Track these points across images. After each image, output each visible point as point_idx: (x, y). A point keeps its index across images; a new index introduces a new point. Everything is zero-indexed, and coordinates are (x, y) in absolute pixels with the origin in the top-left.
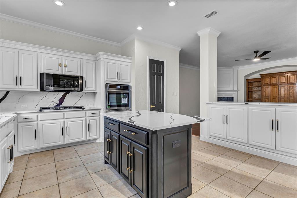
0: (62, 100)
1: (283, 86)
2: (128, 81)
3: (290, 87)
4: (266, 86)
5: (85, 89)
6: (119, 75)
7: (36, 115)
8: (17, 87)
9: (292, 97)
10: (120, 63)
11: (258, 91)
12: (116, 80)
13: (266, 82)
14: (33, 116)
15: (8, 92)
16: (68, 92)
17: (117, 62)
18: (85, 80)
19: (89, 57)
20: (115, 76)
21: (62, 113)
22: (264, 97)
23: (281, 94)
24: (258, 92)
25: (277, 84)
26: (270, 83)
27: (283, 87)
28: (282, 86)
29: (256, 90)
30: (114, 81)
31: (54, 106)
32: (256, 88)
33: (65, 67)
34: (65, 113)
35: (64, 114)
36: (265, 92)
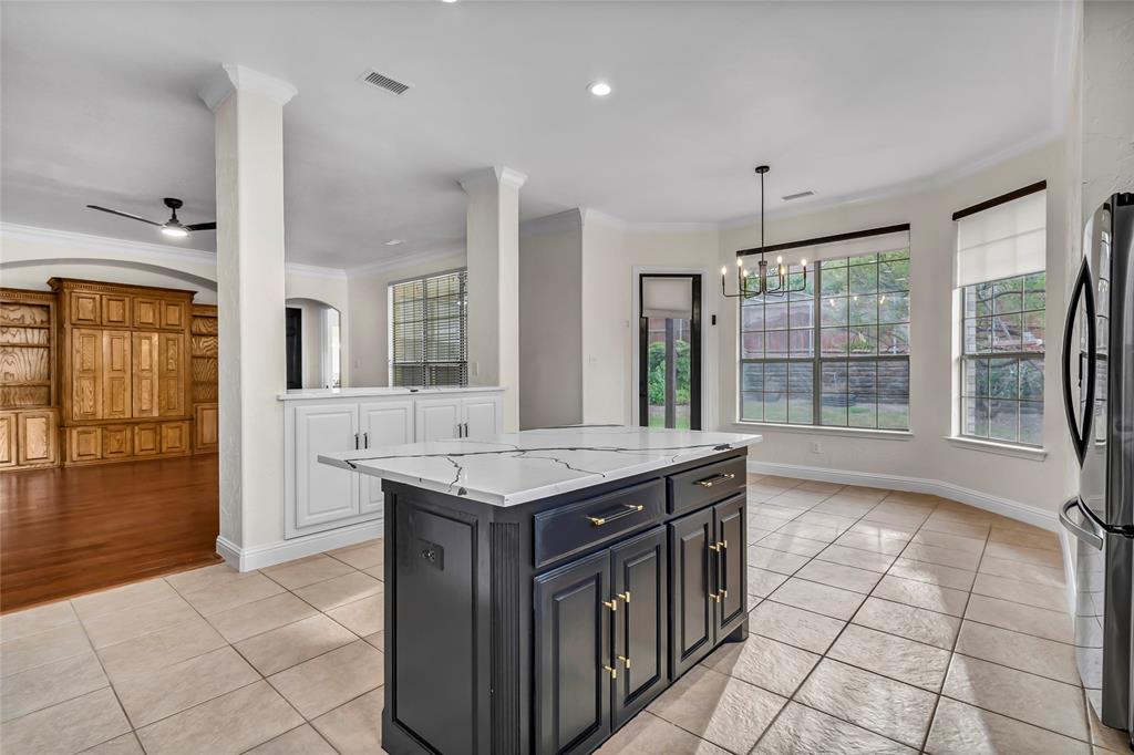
1: (147, 334)
3: (168, 340)
4: (83, 331)
9: (174, 374)
11: (21, 346)
13: (84, 314)
22: (76, 374)
23: (140, 363)
24: (24, 350)
25: (127, 324)
26: (98, 320)
27: (146, 338)
28: (142, 334)
29: (16, 340)
32: (13, 331)
36: (78, 351)
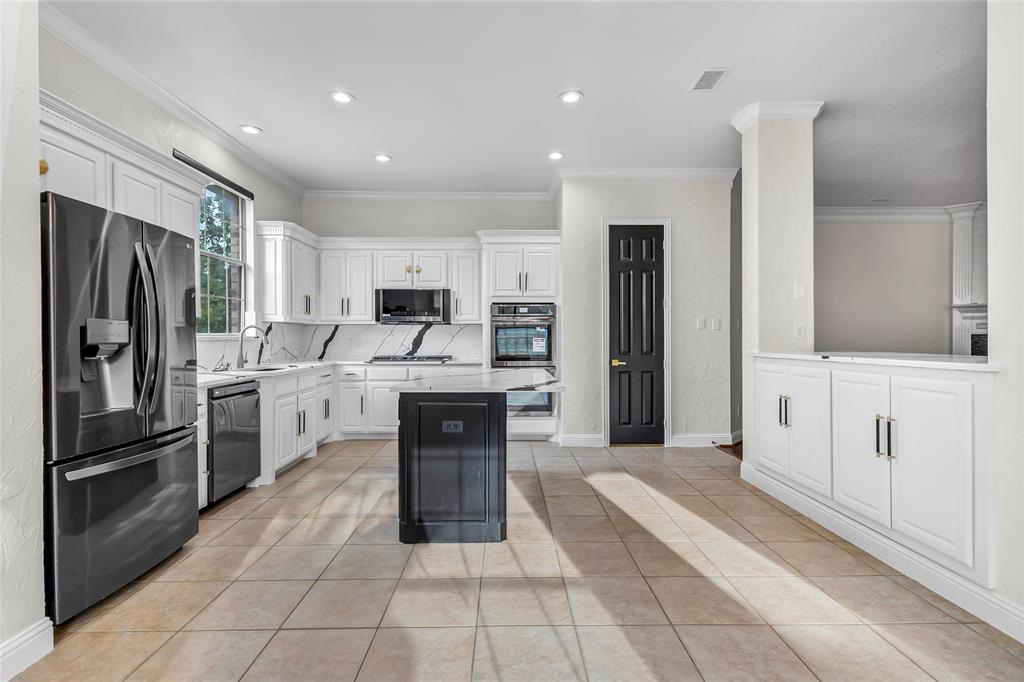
0: (417, 343)
2: (551, 292)
5: (457, 317)
6: (523, 281)
7: (362, 369)
8: (343, 318)
10: (527, 248)
12: (517, 292)
14: (359, 371)
15: (337, 327)
16: (429, 325)
17: (520, 247)
18: (456, 296)
19: (464, 243)
20: (514, 284)
21: (405, 368)
30: (512, 295)
31: (403, 354)
33: (418, 272)
34: (410, 368)
35: (408, 370)
